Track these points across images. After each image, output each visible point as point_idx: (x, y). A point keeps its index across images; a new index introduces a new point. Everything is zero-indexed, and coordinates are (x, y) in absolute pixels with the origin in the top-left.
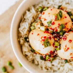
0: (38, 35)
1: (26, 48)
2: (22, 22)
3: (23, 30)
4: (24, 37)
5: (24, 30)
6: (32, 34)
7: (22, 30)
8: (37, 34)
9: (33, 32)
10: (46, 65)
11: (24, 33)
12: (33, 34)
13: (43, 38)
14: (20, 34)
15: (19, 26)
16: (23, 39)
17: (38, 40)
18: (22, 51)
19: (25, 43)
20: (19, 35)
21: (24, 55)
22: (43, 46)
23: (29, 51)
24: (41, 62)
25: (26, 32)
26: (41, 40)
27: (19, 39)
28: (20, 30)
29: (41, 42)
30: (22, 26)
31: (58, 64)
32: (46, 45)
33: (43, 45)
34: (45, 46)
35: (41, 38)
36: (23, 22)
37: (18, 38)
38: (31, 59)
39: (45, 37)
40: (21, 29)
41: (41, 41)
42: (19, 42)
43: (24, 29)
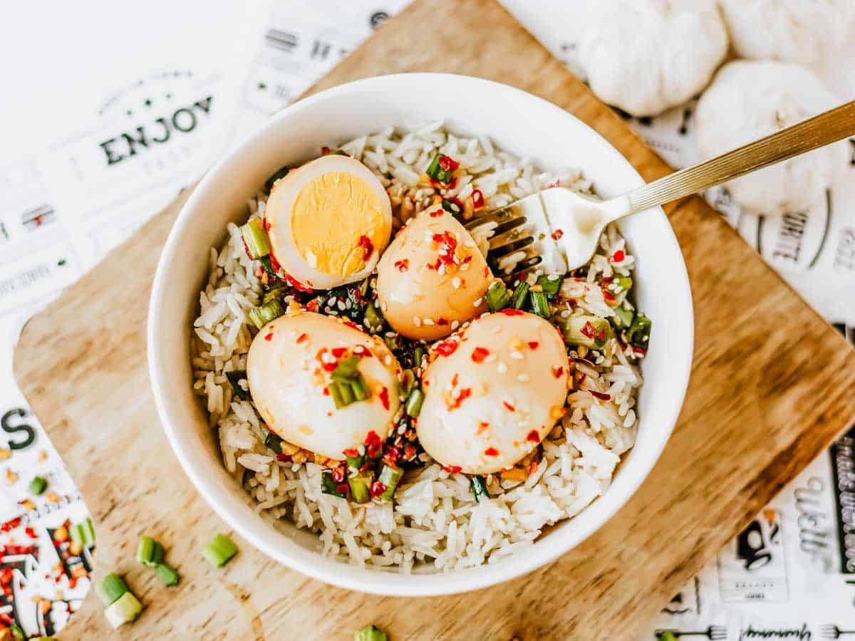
0: (303, 338)
1: (244, 429)
2: (209, 287)
3: (219, 330)
4: (229, 367)
5: (226, 329)
6: (269, 337)
7: (214, 327)
8: (299, 336)
9: (275, 331)
10: (361, 525)
11: (221, 344)
12: (273, 338)
13: (329, 358)
14: (204, 354)
15: (195, 311)
16: (223, 379)
17: (302, 364)
18: (220, 456)
19: (235, 406)
20: (199, 362)
21: (233, 476)
22: (330, 400)
23: (256, 450)
24: (336, 510)
25: (238, 338)
26: (318, 365)
27: (198, 386)
28: (203, 327)
29: (315, 378)
30: (214, 304)
31: (435, 510)
32: (344, 392)
33: (326, 392)
34: (339, 398)
35: (319, 357)
36: (216, 287)
37: (195, 379)
38: (276, 494)
39: (338, 352)
40: (209, 325)
41: (317, 372)
42: (201, 399)
43: (226, 323)
